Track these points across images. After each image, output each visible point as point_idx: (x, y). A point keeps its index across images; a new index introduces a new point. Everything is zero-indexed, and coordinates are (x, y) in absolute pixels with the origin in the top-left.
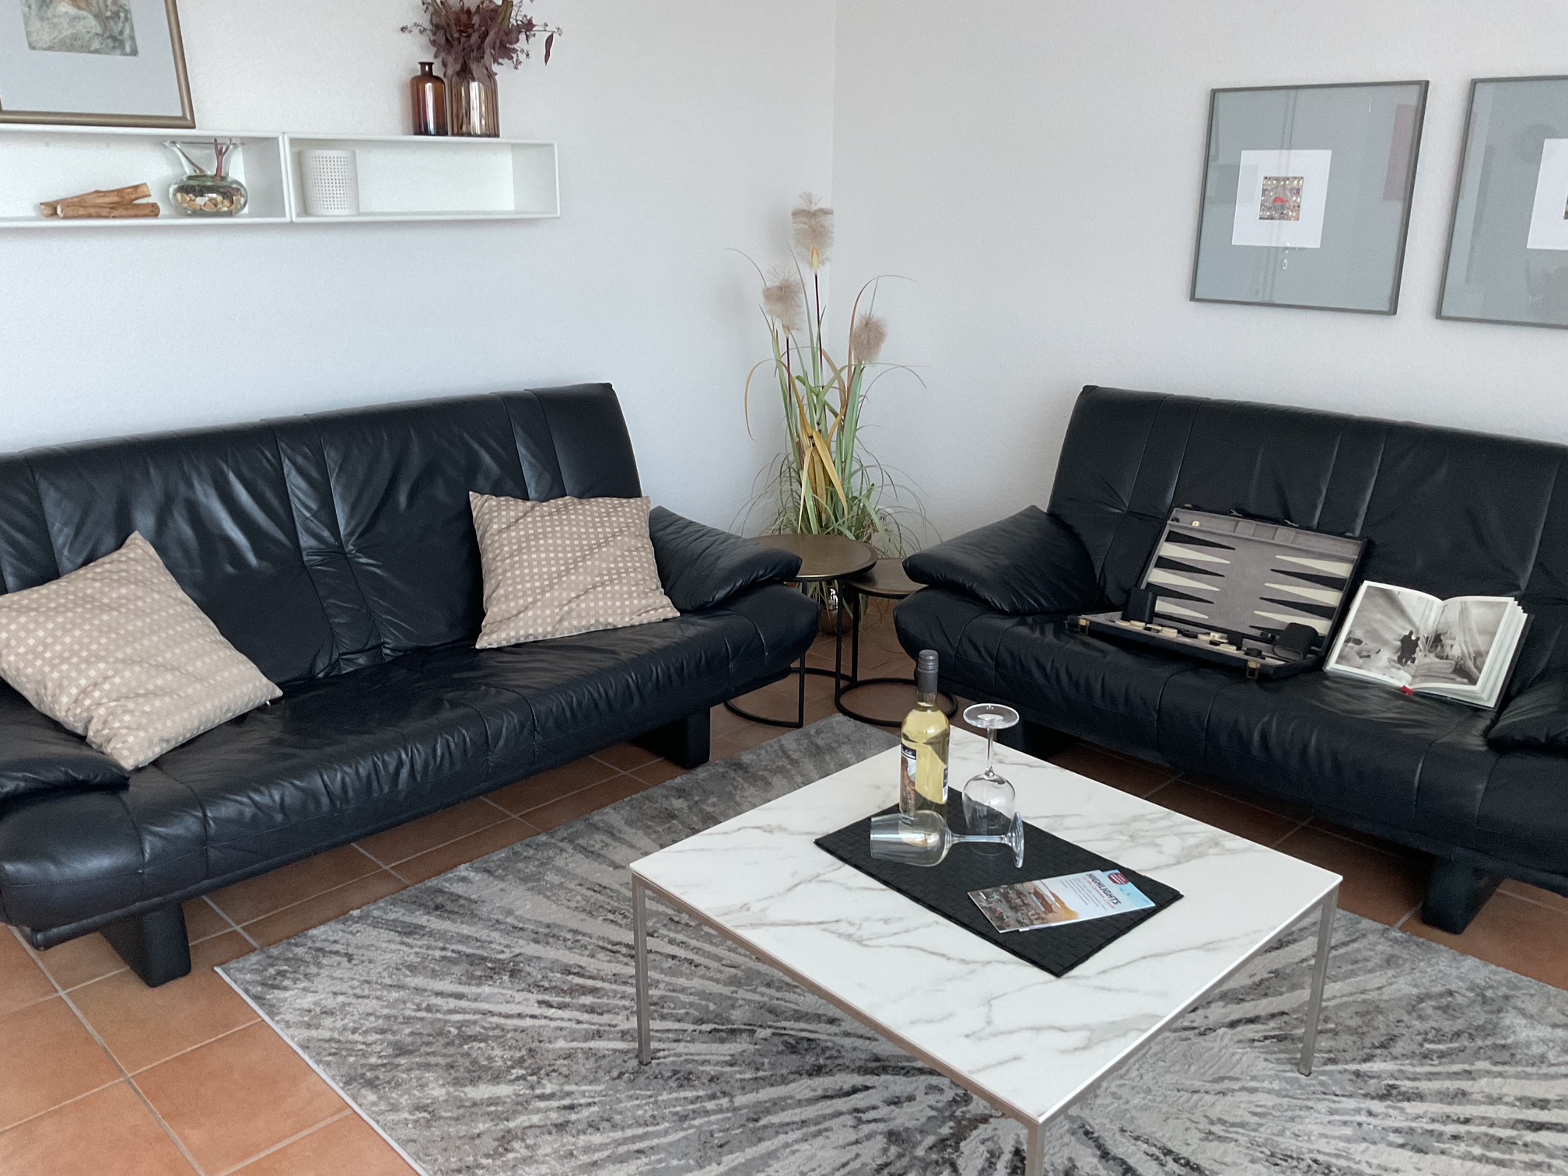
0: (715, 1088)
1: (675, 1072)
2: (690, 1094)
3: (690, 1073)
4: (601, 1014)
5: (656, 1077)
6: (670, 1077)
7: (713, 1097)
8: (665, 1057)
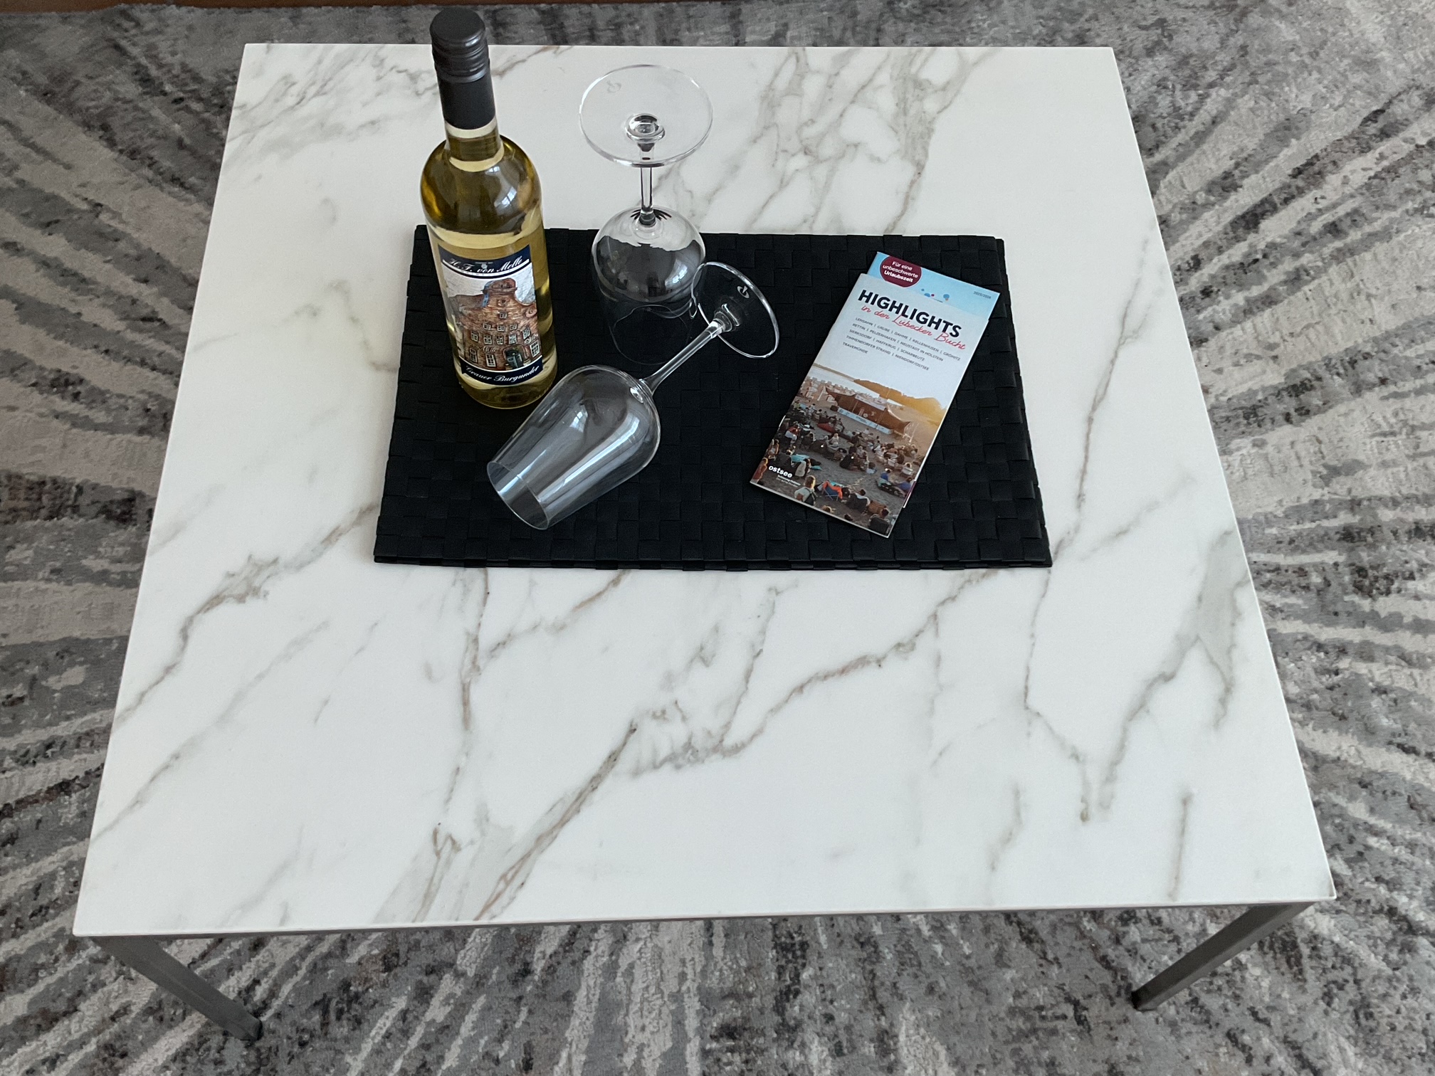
0: (410, 977)
1: (322, 1005)
2: (385, 1022)
3: (346, 985)
4: (72, 1010)
5: (303, 1044)
6: (325, 1024)
7: (424, 995)
8: (273, 994)
